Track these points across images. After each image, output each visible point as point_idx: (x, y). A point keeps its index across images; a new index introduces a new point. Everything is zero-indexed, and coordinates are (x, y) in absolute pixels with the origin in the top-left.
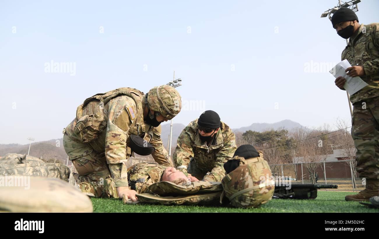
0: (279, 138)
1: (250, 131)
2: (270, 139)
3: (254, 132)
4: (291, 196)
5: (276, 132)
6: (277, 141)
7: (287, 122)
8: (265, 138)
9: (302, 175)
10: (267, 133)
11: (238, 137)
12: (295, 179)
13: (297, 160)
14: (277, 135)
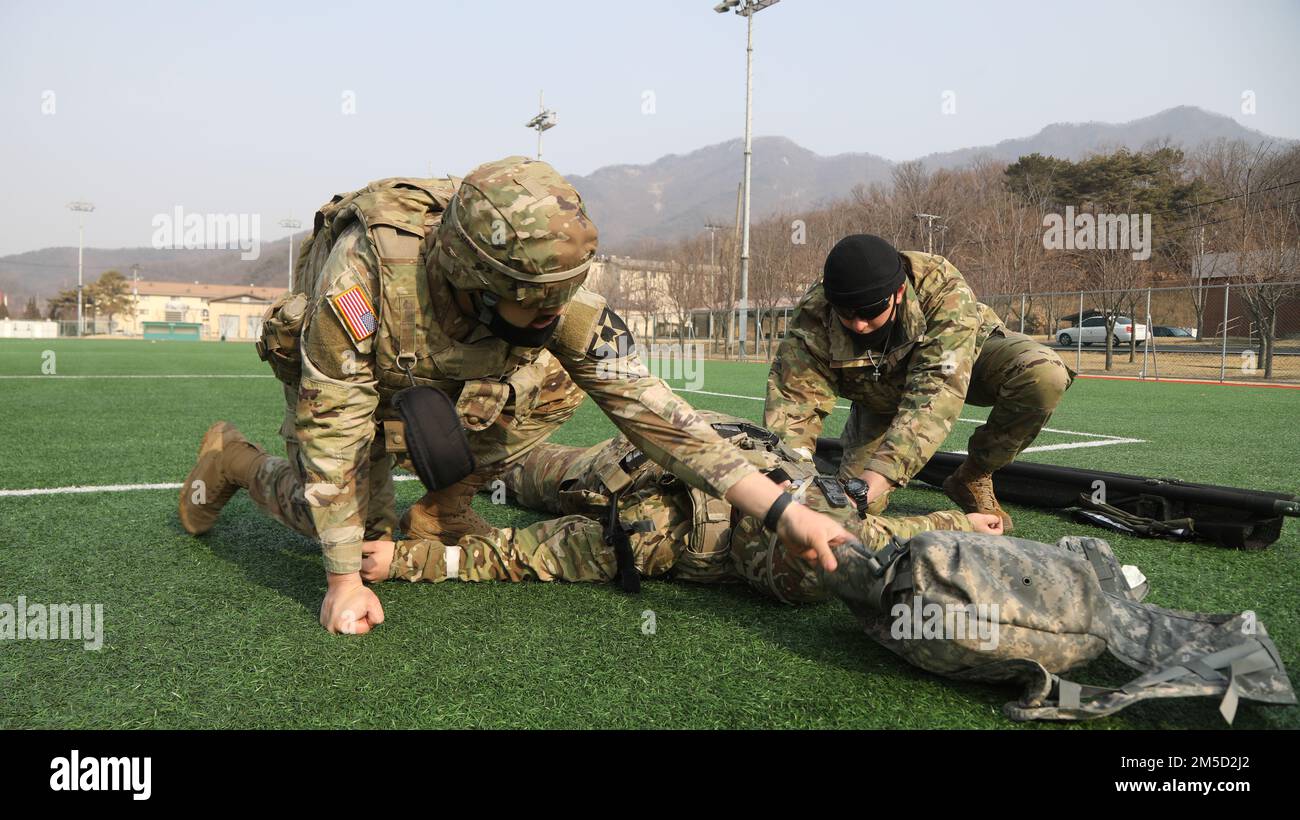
0: (1144, 180)
1: (1034, 157)
2: (1112, 184)
3: (1051, 159)
4: (1180, 531)
5: (1136, 159)
6: (1136, 193)
7: (1182, 115)
8: (1091, 182)
9: (1223, 321)
10: (1101, 164)
11: (989, 180)
12: (1194, 333)
13: (1206, 264)
14: (1138, 167)
